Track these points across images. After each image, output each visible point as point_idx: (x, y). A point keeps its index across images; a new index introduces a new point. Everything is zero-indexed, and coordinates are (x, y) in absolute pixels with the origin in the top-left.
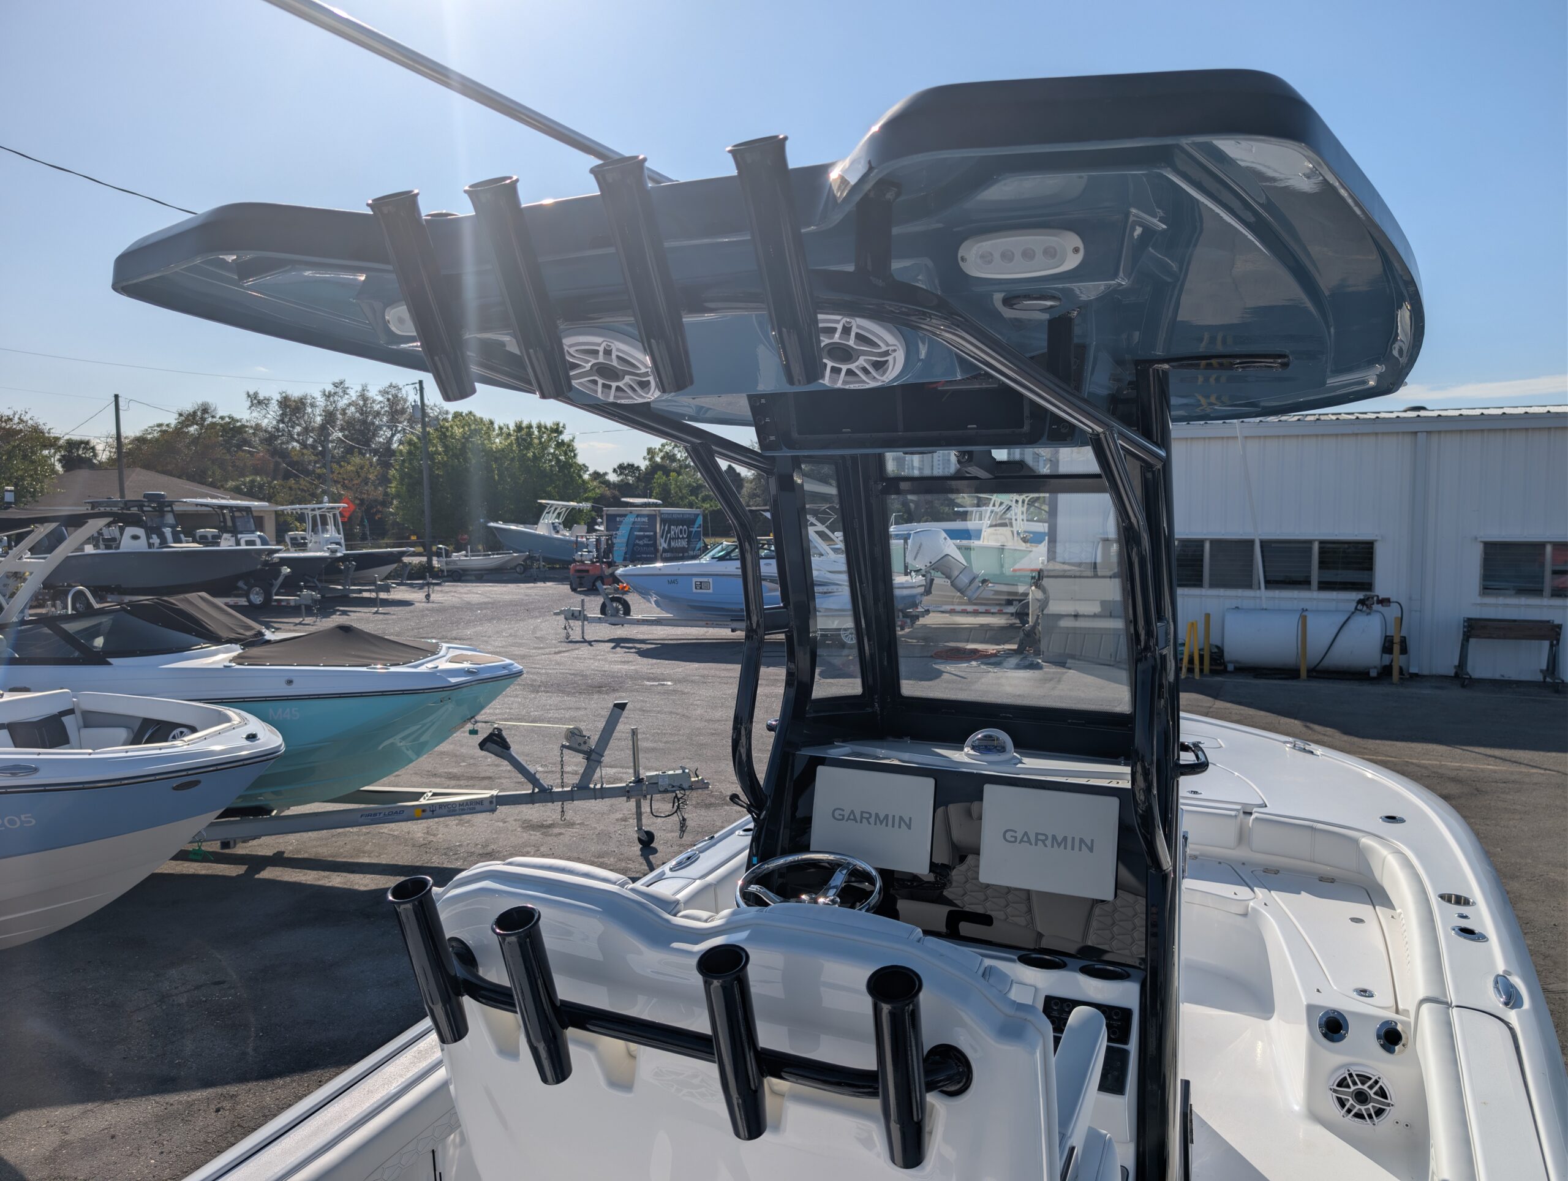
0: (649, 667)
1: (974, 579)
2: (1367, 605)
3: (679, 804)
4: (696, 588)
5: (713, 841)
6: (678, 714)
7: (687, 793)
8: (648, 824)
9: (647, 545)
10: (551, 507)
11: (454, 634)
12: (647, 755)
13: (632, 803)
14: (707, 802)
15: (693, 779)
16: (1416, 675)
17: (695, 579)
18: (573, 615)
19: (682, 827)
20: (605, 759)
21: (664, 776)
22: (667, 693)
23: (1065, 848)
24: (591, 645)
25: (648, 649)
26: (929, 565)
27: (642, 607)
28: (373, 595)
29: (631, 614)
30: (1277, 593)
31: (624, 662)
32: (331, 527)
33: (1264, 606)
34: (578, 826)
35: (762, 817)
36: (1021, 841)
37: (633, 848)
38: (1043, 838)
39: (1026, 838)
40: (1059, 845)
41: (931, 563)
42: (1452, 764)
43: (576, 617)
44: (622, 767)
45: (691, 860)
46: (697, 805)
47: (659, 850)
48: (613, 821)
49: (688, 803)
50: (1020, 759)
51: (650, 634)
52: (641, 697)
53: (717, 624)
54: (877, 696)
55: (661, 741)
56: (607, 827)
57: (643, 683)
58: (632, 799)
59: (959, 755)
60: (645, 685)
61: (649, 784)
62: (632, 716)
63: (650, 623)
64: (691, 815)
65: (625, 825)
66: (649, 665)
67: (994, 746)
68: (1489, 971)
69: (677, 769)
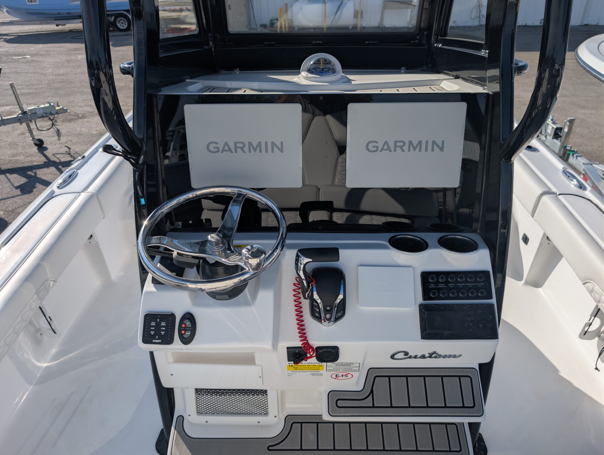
0: (14, 48)
3: (53, 123)
5: (85, 159)
6: (38, 73)
7: (56, 116)
8: (38, 135)
12: (24, 97)
13: (24, 125)
14: (69, 118)
15: (57, 108)
19: (58, 134)
21: (39, 109)
22: (28, 62)
23: (420, 150)
25: (10, 39)
35: (141, 162)
36: (382, 149)
37: (32, 149)
38: (401, 144)
39: (386, 147)
40: (415, 149)
44: (12, 105)
45: (71, 178)
46: (63, 121)
47: (48, 148)
48: (16, 136)
49: (58, 121)
50: (347, 77)
51: (9, 30)
52: (14, 66)
53: (47, 23)
54: (210, 35)
55: (33, 89)
56: (14, 139)
57: (12, 58)
58: (23, 123)
59: (300, 79)
60: (13, 59)
61: (31, 114)
62: (12, 76)
63: (7, 24)
64: (61, 127)
65: (24, 137)
66: (13, 48)
67: (326, 68)
68: (556, 169)
69: (46, 104)
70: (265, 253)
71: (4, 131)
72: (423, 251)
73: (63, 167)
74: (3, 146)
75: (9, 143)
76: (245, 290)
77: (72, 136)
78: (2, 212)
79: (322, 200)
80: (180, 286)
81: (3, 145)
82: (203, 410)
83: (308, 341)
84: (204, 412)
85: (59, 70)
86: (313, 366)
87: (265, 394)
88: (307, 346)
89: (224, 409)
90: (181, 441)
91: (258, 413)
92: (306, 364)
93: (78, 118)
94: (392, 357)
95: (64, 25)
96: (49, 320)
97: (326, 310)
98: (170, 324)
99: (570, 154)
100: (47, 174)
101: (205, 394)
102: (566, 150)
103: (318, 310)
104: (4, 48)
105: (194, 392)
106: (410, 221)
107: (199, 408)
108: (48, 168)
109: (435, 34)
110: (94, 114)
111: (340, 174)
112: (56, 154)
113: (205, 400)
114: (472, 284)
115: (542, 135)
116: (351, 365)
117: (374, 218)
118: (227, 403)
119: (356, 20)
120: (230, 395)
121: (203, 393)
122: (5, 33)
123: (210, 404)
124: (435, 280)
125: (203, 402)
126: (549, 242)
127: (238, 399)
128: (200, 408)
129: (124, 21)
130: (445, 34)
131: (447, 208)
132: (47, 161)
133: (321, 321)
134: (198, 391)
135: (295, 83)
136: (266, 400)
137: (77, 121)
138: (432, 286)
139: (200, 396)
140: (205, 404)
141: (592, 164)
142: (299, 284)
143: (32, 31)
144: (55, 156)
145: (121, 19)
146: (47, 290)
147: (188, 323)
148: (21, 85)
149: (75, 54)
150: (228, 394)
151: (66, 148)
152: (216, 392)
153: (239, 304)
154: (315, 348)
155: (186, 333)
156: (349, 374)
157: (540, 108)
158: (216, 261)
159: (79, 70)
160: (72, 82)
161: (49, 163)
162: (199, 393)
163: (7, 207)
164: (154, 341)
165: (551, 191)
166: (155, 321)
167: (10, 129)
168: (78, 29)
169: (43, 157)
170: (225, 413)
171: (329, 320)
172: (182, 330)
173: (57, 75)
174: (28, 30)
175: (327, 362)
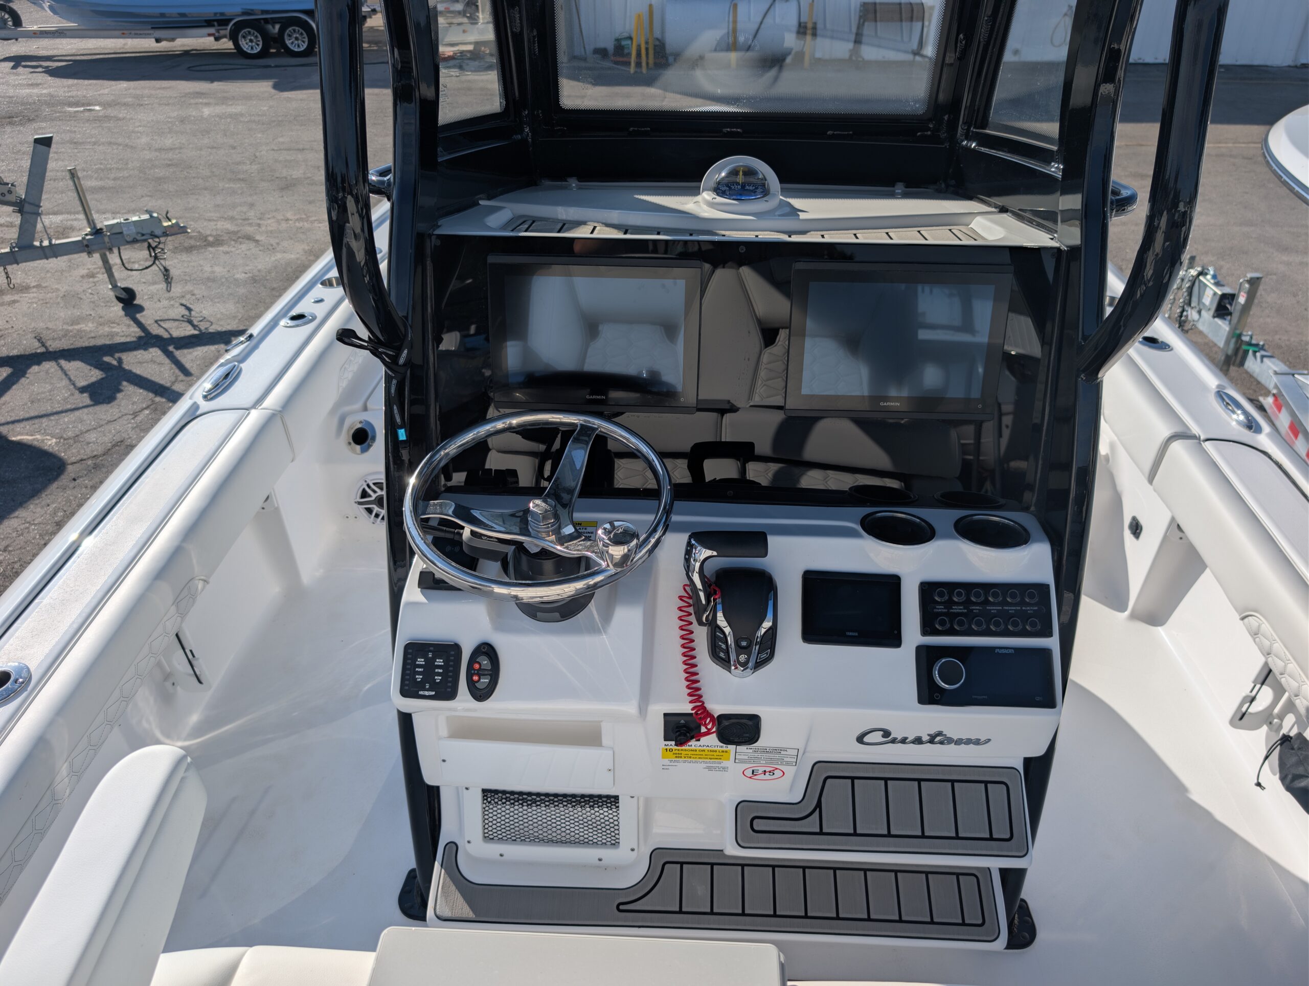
0: (66, 89)
3: (156, 254)
5: (254, 341)
6: (119, 145)
7: (163, 239)
8: (125, 280)
12: (96, 196)
13: (97, 256)
14: (186, 245)
15: (165, 224)
19: (167, 279)
20: (45, 204)
21: (128, 224)
22: (98, 119)
25: (58, 68)
29: (24, 25)
31: (32, 85)
34: (34, 290)
35: (402, 361)
37: (112, 309)
44: (69, 213)
45: (229, 378)
46: (175, 250)
47: (145, 307)
48: (77, 279)
49: (166, 251)
50: (789, 204)
51: (54, 49)
52: (68, 128)
53: (135, 34)
54: (527, 113)
55: (108, 178)
56: (72, 286)
57: (64, 110)
58: (94, 253)
59: (700, 206)
60: (65, 112)
61: (111, 234)
62: (63, 150)
63: (51, 36)
64: (171, 263)
65: (94, 282)
66: (65, 87)
67: (749, 184)
68: (1204, 387)
69: (143, 214)
70: (638, 537)
71: (51, 268)
72: (926, 544)
73: (177, 348)
74: (51, 301)
75: (61, 295)
76: (590, 605)
77: (195, 282)
78: (54, 440)
79: (727, 440)
80: (479, 589)
81: (51, 299)
82: (496, 833)
83: (703, 703)
84: (497, 836)
85: (162, 139)
86: (711, 751)
87: (615, 805)
88: (702, 712)
89: (535, 832)
90: (453, 888)
91: (598, 843)
92: (698, 748)
93: (205, 245)
94: (860, 739)
95: (173, 40)
96: (190, 656)
97: (740, 649)
98: (451, 663)
99: (1248, 351)
100: (144, 363)
101: (500, 803)
102: (1240, 341)
103: (724, 646)
104: (46, 88)
105: (479, 795)
106: (903, 484)
107: (487, 829)
108: (145, 349)
109: (965, 121)
110: (239, 237)
111: (765, 385)
112: (161, 320)
113: (500, 813)
114: (1014, 608)
115: (1193, 308)
116: (783, 752)
117: (831, 476)
118: (541, 821)
119: (802, 42)
120: (548, 806)
121: (496, 800)
122: (46, 55)
123: (509, 823)
124: (946, 598)
125: (495, 818)
126: (1181, 535)
127: (563, 813)
128: (490, 829)
129: (302, 34)
130: (984, 124)
131: (981, 458)
132: (143, 334)
133: (730, 668)
134: (489, 794)
135: (691, 214)
136: (615, 818)
137: (203, 250)
138: (940, 609)
139: (491, 807)
140: (500, 822)
141: (1293, 375)
142: (690, 598)
143: (103, 52)
144: (160, 325)
145: (294, 31)
146: (193, 597)
147: (486, 662)
148: (84, 171)
149: (197, 104)
150: (544, 803)
151: (183, 307)
152: (521, 800)
153: (579, 631)
154: (716, 716)
155: (482, 680)
156: (777, 769)
157: (1151, 284)
158: (543, 549)
159: (206, 141)
160: (191, 167)
161: (147, 340)
162: (489, 799)
163: (64, 430)
164: (421, 693)
165: (1189, 432)
166: (425, 656)
167: (65, 264)
168: (202, 48)
169: (135, 325)
170: (536, 840)
171: (744, 665)
172: (474, 674)
173: (160, 150)
174: (94, 49)
175: (738, 743)
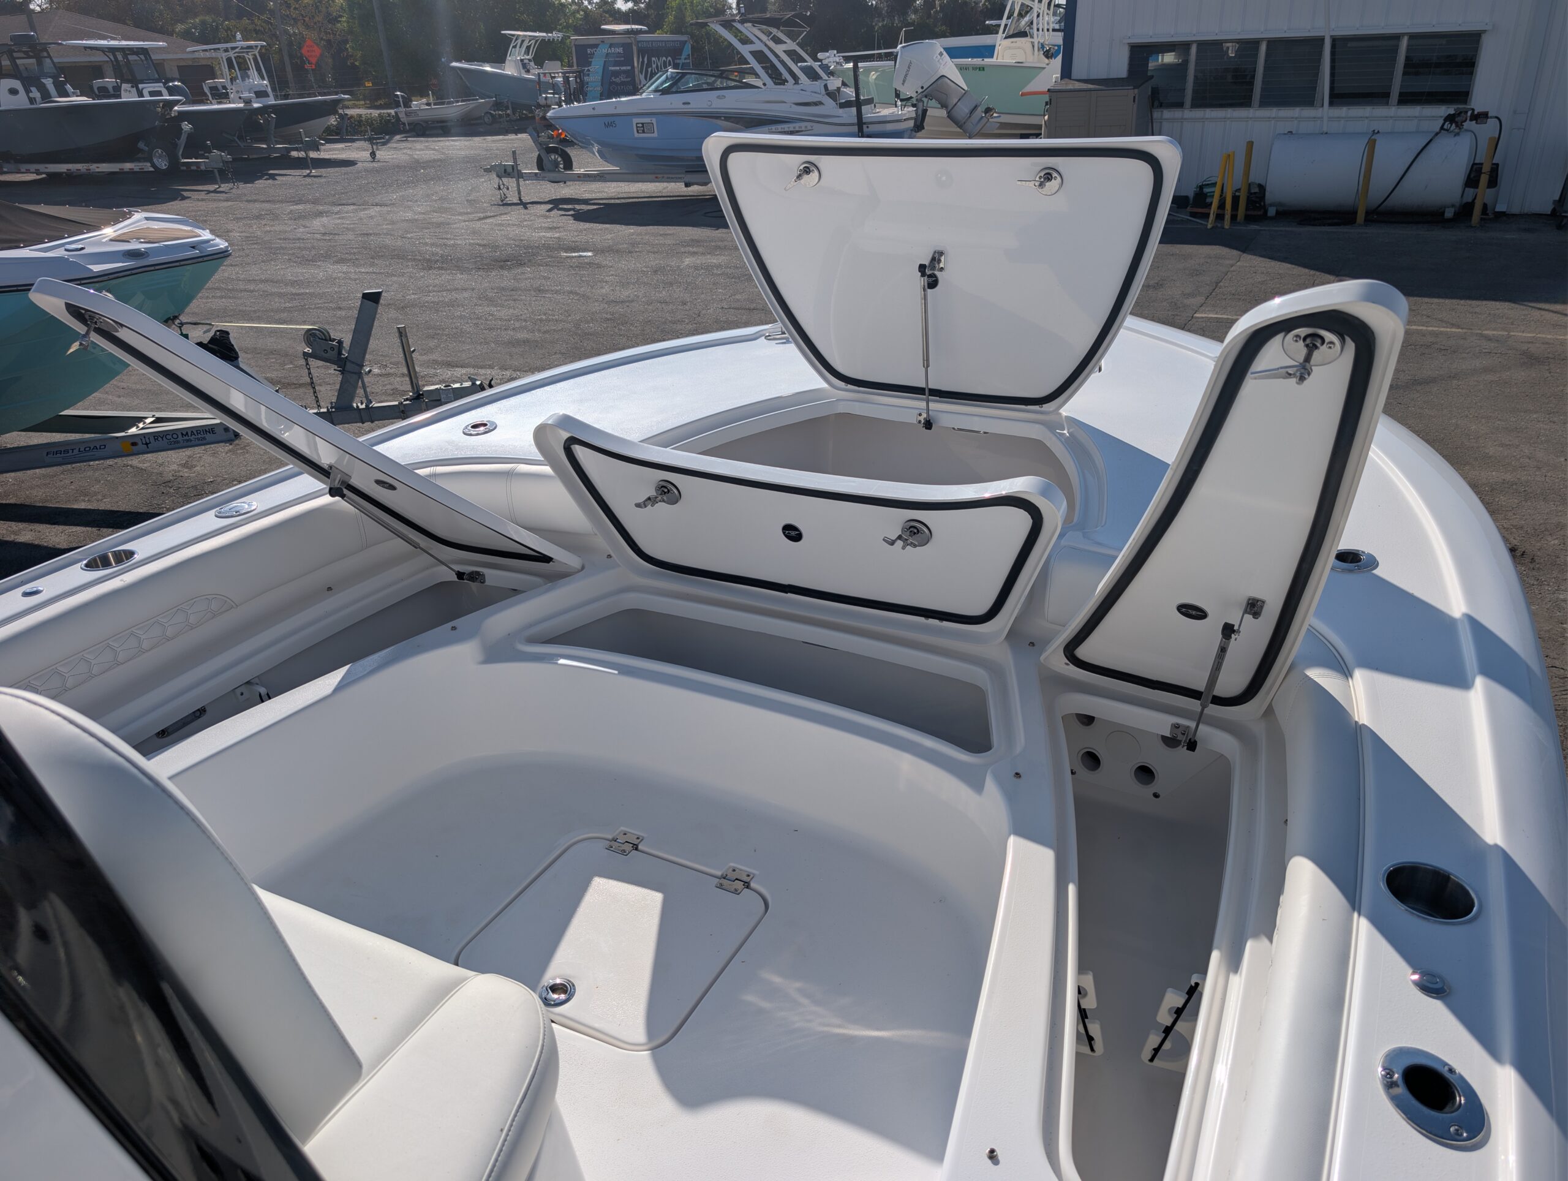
0: (576, 234)
1: (976, 107)
2: (1456, 123)
4: (638, 132)
6: (577, 294)
9: (623, 83)
10: (516, 39)
11: (378, 199)
16: (1503, 214)
17: (635, 120)
18: (505, 171)
24: (526, 208)
25: (588, 211)
26: (920, 90)
27: (586, 161)
28: (302, 154)
29: (574, 168)
30: (1343, 111)
32: (253, 72)
33: (1325, 129)
41: (922, 88)
42: (1524, 335)
43: (509, 174)
57: (559, 254)
60: (557, 257)
61: (430, 401)
63: (593, 179)
66: (577, 231)
95: (706, 183)
119: (1474, 191)
143: (639, 196)
148: (414, 329)
